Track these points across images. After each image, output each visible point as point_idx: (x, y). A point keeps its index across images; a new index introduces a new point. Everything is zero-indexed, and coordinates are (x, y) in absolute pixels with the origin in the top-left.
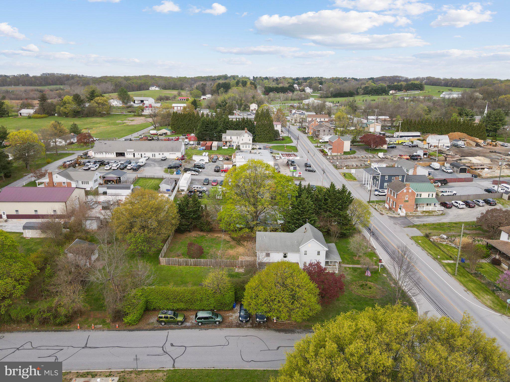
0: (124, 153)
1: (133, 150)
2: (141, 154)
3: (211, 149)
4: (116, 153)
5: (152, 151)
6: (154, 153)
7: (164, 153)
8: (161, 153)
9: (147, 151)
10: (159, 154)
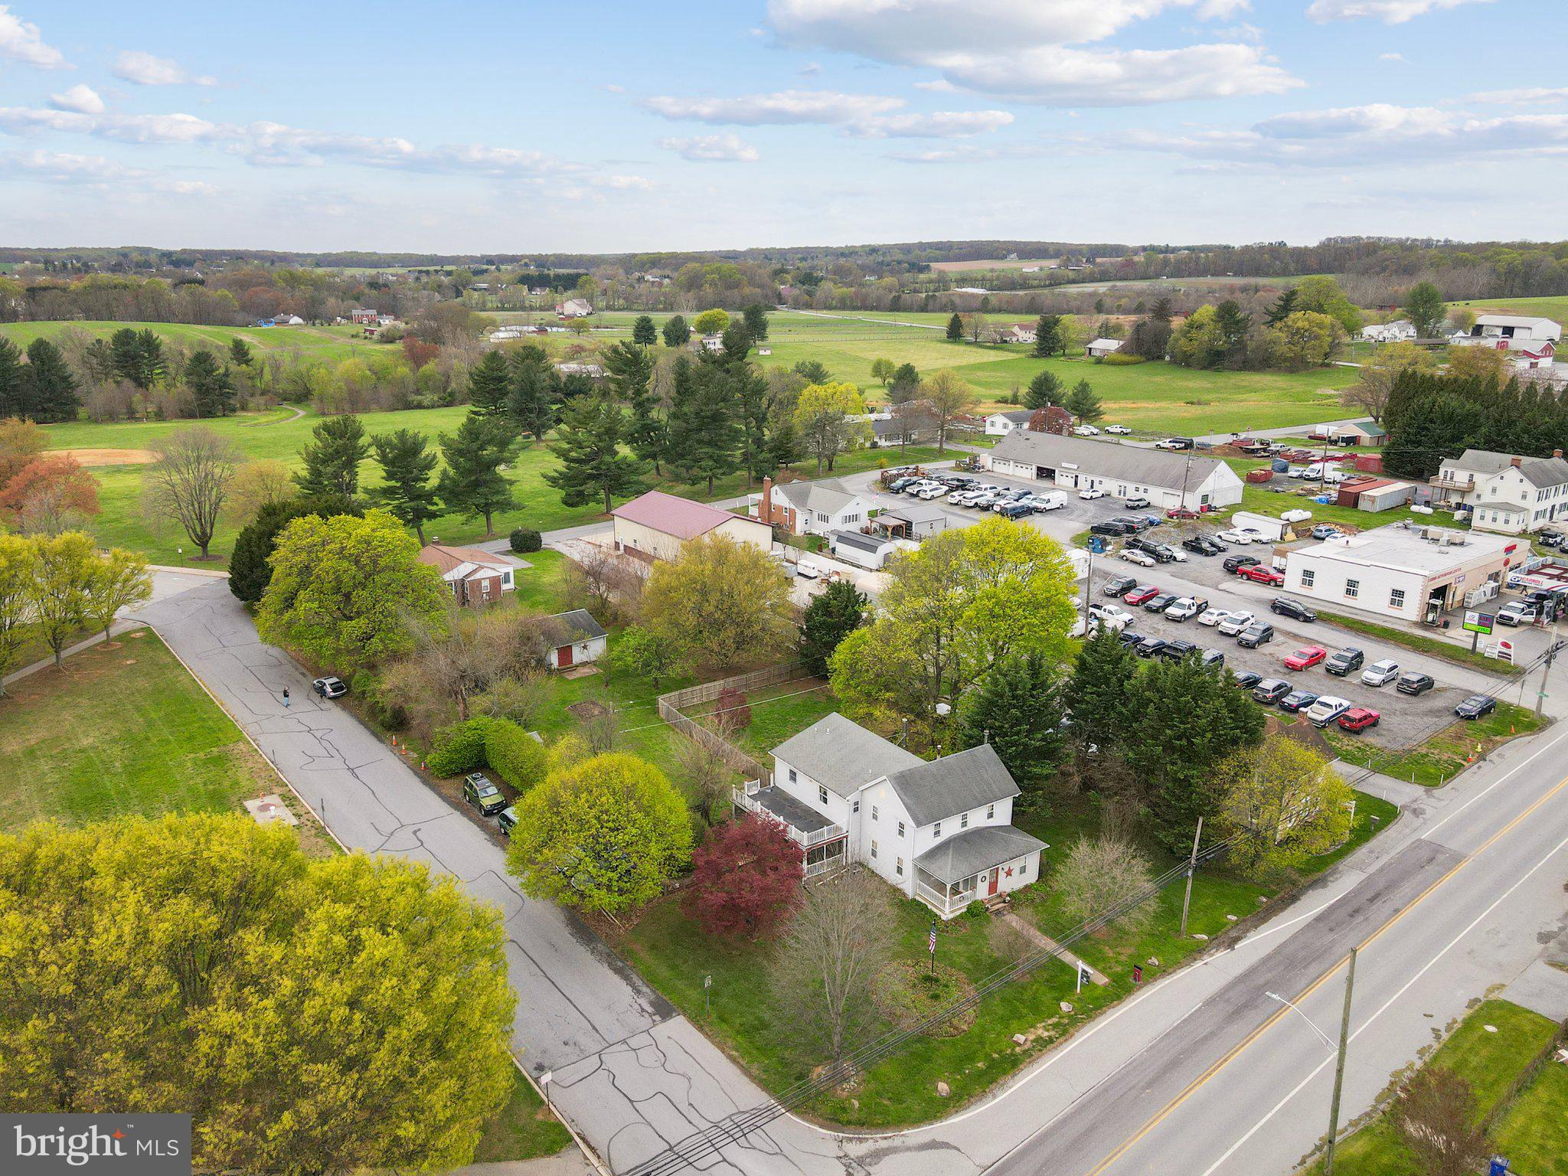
0: (1054, 471)
1: (1075, 467)
2: (1092, 482)
3: (1355, 505)
4: (1039, 469)
5: (1120, 476)
6: (1123, 484)
7: (1151, 489)
8: (1142, 488)
9: (1107, 474)
10: (1137, 490)
